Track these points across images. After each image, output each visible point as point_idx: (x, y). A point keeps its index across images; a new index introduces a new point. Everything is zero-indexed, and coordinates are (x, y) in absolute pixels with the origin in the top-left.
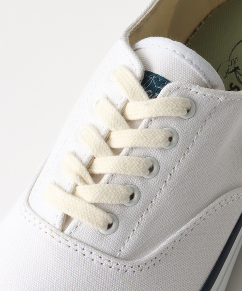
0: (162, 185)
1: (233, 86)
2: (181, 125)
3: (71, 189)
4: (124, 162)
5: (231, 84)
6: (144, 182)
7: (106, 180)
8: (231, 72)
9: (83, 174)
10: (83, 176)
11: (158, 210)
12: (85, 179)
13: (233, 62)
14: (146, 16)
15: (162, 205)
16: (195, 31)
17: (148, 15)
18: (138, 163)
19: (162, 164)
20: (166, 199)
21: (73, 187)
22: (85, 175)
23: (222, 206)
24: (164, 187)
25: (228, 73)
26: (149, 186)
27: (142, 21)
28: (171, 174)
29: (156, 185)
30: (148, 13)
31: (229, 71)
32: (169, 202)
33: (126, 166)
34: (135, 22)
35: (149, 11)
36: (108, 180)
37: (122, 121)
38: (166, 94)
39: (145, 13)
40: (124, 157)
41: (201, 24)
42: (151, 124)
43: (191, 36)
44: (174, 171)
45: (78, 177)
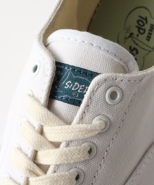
0: (101, 161)
1: (132, 48)
2: (111, 111)
3: (25, 181)
4: (65, 153)
5: (130, 47)
6: (86, 163)
7: (53, 169)
8: (128, 38)
9: (31, 168)
10: (31, 169)
11: (102, 182)
12: (34, 171)
13: (128, 30)
14: (56, 14)
15: (104, 177)
16: (95, 11)
17: (57, 12)
18: (78, 152)
19: (98, 145)
20: (106, 171)
21: (25, 180)
22: (33, 168)
23: (149, 158)
24: (103, 162)
25: (126, 38)
26: (91, 166)
27: (54, 19)
28: (107, 151)
29: (96, 163)
30: (57, 10)
31: (127, 37)
32: (109, 173)
33: (67, 156)
34: (48, 21)
35: (58, 9)
36: (54, 169)
37: (54, 119)
38: (95, 87)
39: (55, 11)
40: (65, 149)
41: (98, 5)
42: (85, 115)
43: (93, 15)
44: (109, 148)
45: (28, 171)
